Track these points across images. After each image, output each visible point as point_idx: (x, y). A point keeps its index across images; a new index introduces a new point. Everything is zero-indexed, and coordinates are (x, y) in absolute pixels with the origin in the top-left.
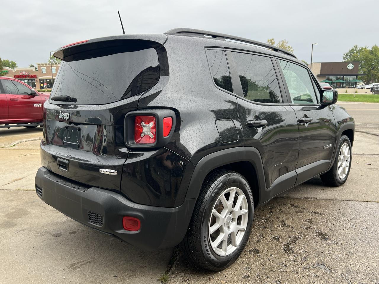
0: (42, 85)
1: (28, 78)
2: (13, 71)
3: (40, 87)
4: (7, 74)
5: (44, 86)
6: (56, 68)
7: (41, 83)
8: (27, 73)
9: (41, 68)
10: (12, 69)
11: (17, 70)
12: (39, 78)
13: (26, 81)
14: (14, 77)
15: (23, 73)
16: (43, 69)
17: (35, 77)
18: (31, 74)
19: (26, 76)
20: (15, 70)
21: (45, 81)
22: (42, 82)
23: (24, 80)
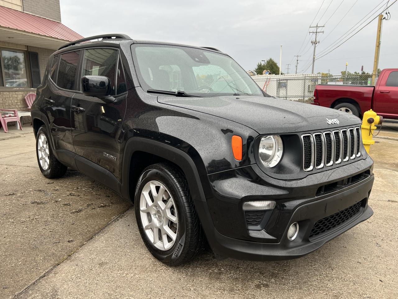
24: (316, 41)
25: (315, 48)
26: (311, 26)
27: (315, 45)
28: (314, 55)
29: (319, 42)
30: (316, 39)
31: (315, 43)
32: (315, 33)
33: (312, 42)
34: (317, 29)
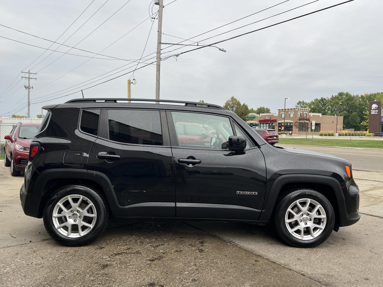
0: (280, 128)
1: (269, 122)
2: (259, 117)
3: (278, 130)
4: (254, 119)
5: (282, 129)
6: (293, 113)
7: (279, 127)
8: (269, 118)
9: (281, 113)
10: (258, 115)
11: (262, 116)
12: (278, 122)
13: (268, 125)
14: (258, 121)
15: (266, 118)
16: (282, 114)
17: (275, 121)
18: (272, 119)
19: (268, 120)
20: (260, 116)
21: (283, 124)
22: (280, 125)
23: (266, 124)
24: (29, 86)
25: (29, 93)
26: (23, 72)
27: (29, 90)
28: (29, 99)
29: (33, 88)
30: (29, 84)
31: (29, 88)
32: (28, 79)
33: (25, 87)
34: (29, 75)
